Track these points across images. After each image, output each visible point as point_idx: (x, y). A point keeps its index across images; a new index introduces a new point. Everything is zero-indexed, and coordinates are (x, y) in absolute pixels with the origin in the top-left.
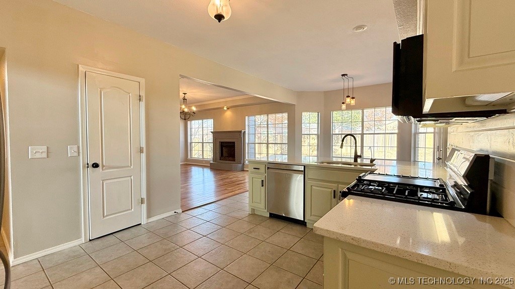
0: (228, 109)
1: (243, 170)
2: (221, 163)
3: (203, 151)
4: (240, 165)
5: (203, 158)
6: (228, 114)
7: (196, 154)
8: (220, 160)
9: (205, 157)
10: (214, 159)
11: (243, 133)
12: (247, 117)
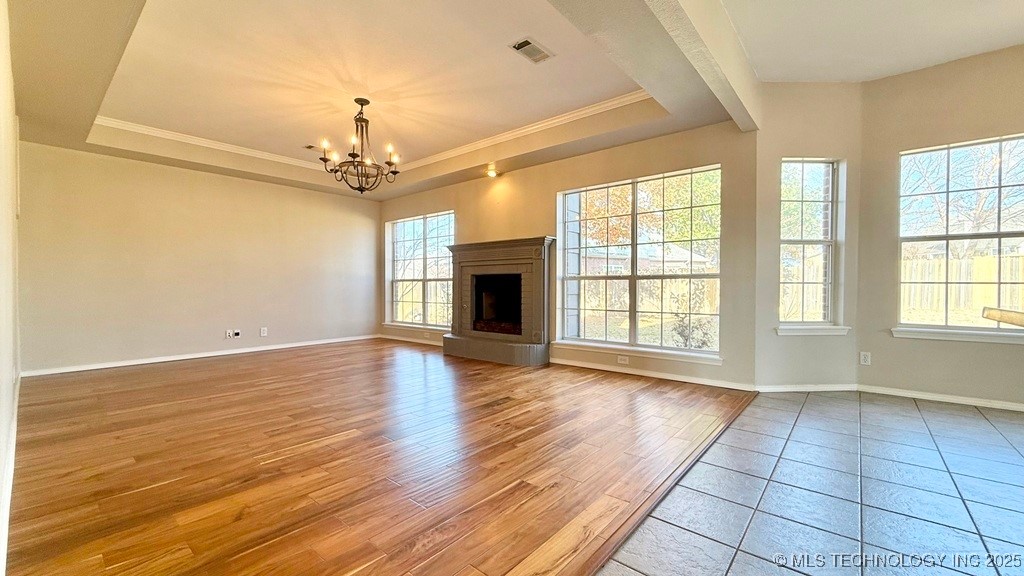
0: (499, 175)
1: (548, 365)
2: (476, 338)
3: (424, 302)
4: (540, 348)
5: (425, 323)
6: (501, 192)
7: (406, 312)
8: (475, 329)
9: (431, 320)
10: (457, 327)
11: (550, 246)
12: (560, 197)
